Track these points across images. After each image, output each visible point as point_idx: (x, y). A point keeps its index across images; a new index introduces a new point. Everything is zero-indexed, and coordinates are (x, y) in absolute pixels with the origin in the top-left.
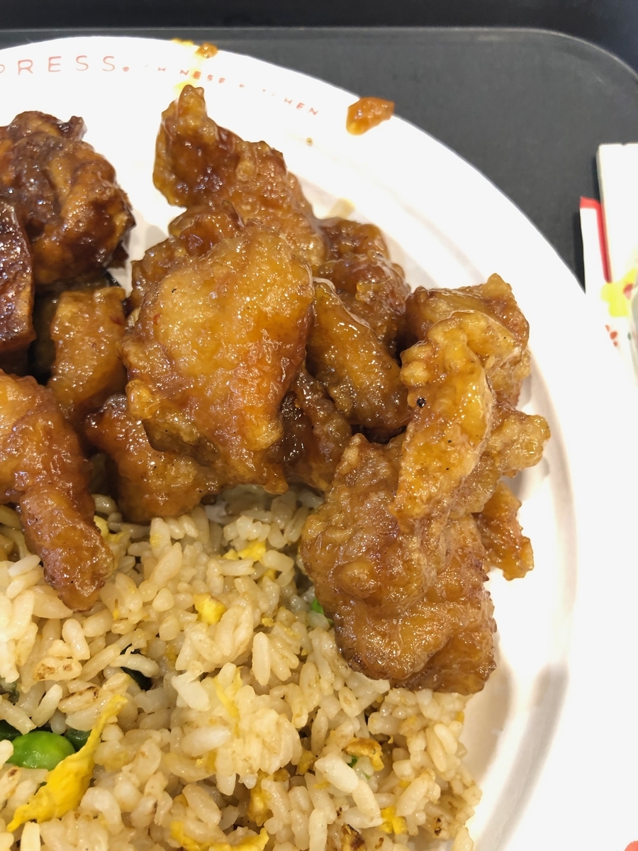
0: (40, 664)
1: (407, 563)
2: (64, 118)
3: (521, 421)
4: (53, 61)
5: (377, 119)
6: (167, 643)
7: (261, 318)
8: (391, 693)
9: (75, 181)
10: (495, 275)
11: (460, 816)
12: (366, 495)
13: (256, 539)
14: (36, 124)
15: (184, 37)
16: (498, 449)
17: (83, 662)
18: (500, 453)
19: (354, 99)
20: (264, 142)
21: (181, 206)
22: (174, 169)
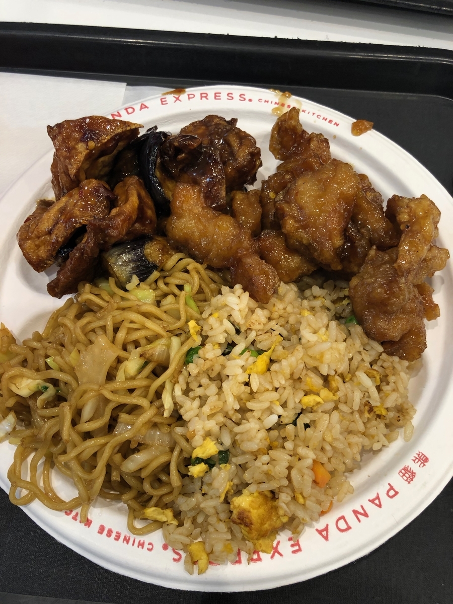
0: (249, 321)
1: (400, 288)
2: (228, 119)
3: (438, 249)
4: (217, 95)
5: (366, 129)
6: (291, 324)
7: (342, 193)
8: (383, 354)
9: (241, 144)
10: (423, 195)
11: (407, 417)
12: (380, 266)
13: (319, 296)
14: (216, 120)
15: (275, 89)
16: (430, 258)
17: (264, 324)
18: (430, 259)
19: (355, 121)
20: (321, 134)
21: (281, 160)
22: (281, 143)
